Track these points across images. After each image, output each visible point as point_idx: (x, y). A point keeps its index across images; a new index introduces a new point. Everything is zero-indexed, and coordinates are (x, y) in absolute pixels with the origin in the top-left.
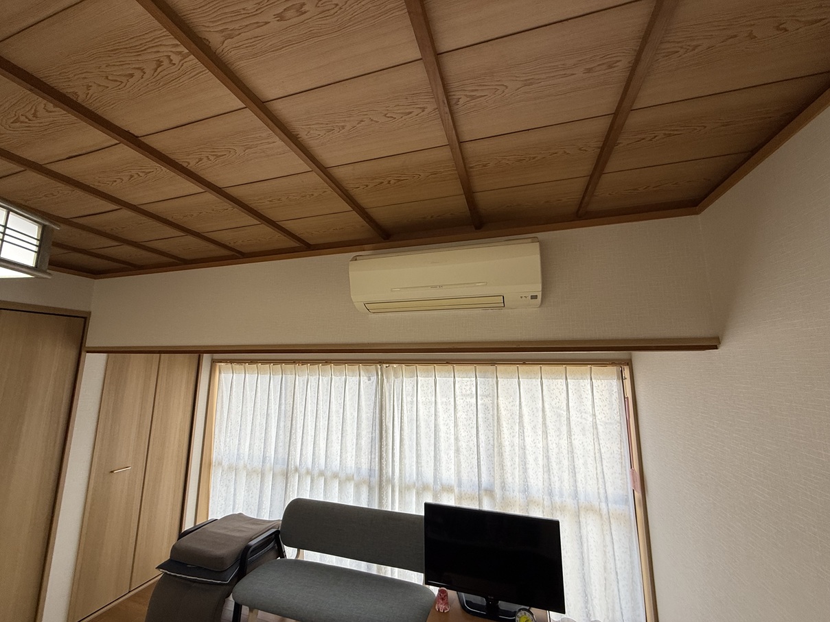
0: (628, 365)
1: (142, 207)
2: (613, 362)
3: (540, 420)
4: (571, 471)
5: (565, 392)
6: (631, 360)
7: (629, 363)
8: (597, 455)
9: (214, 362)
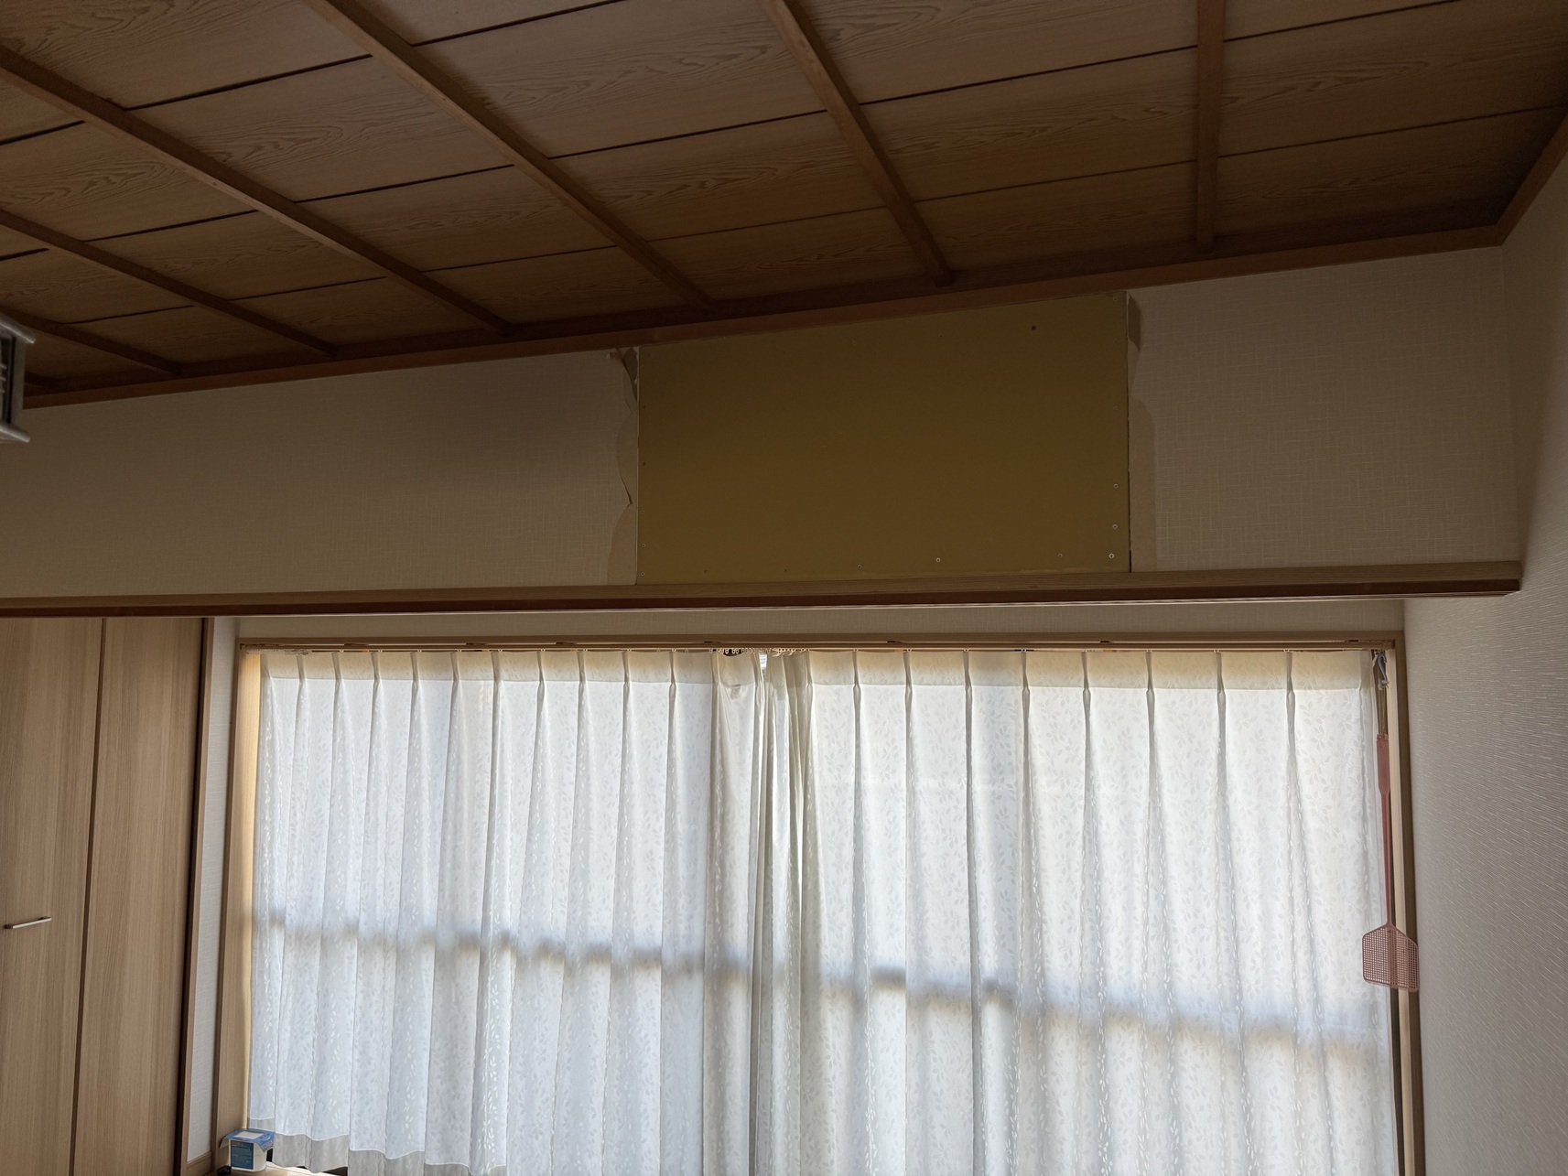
0: (1393, 646)
1: (98, 244)
2: (1350, 640)
3: (1144, 799)
4: (1223, 934)
5: (1216, 724)
6: (1402, 634)
7: (1395, 642)
8: (1298, 892)
9: (242, 646)
